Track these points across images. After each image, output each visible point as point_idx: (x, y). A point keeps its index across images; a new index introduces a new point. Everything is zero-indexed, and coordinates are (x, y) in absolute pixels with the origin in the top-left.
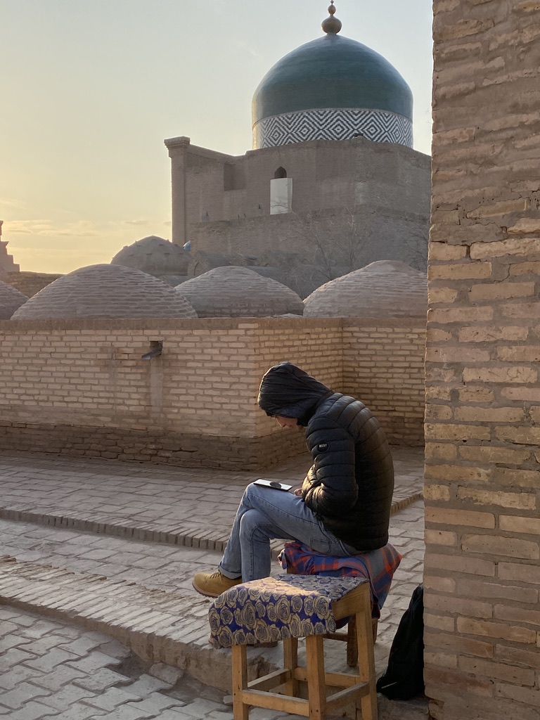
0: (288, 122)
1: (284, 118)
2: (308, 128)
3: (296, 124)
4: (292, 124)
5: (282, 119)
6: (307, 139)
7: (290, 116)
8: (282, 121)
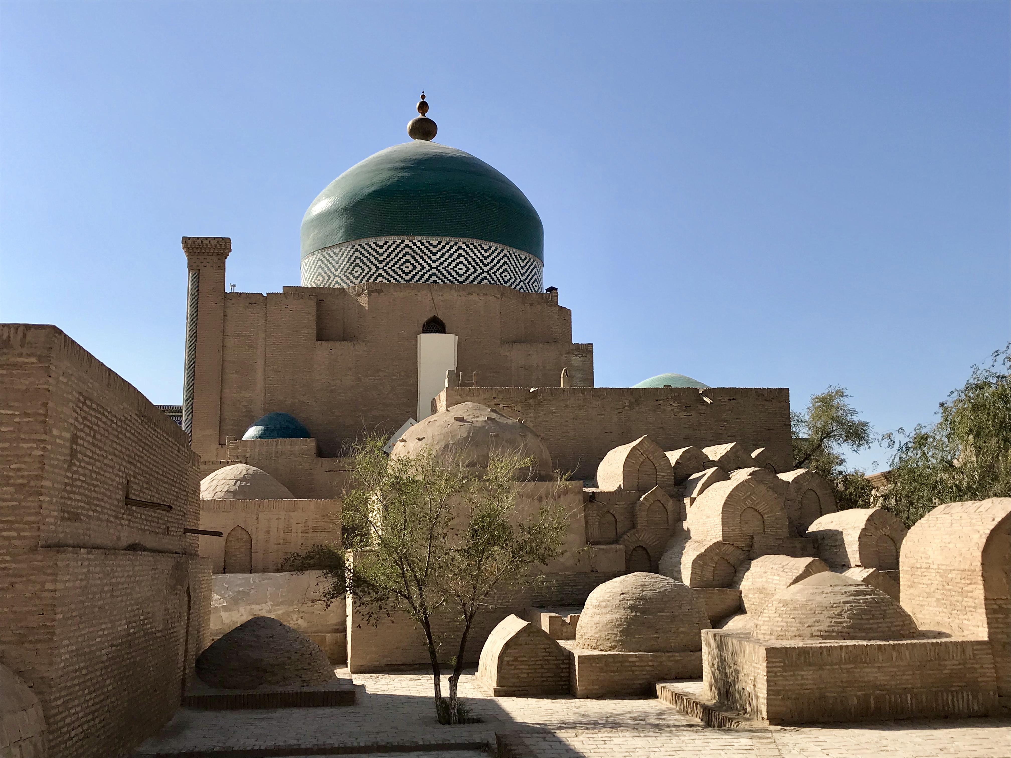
0: (431, 252)
1: (423, 244)
2: (466, 266)
3: (446, 256)
4: (438, 255)
5: (419, 244)
6: (464, 281)
7: (434, 243)
8: (419, 247)
